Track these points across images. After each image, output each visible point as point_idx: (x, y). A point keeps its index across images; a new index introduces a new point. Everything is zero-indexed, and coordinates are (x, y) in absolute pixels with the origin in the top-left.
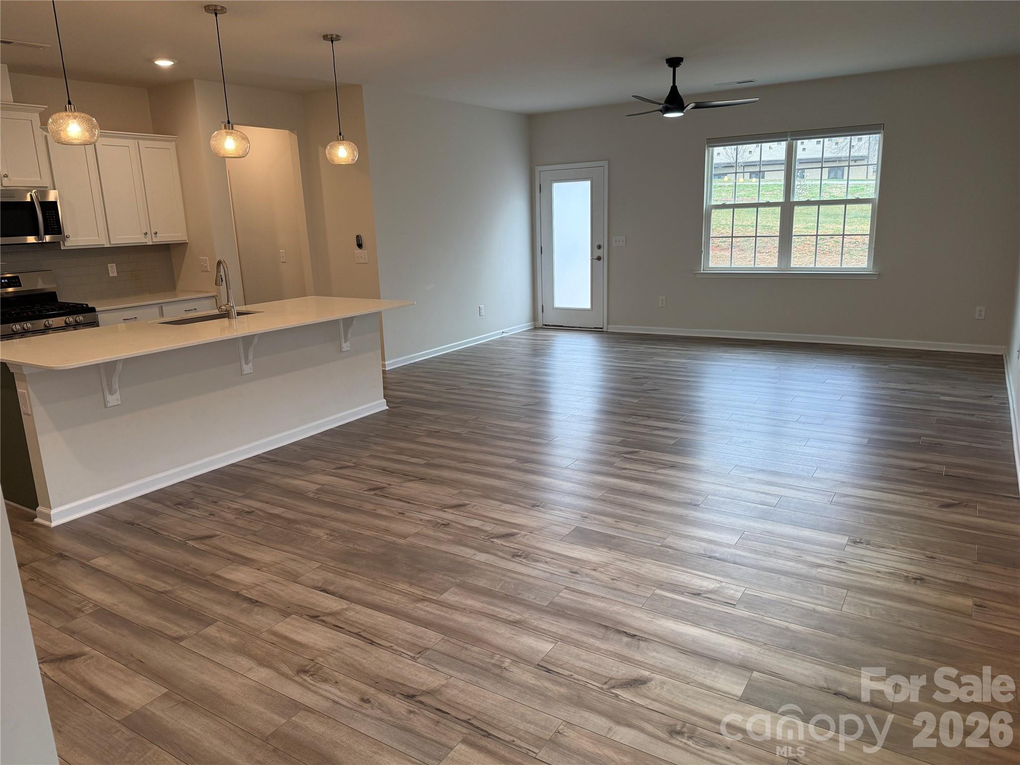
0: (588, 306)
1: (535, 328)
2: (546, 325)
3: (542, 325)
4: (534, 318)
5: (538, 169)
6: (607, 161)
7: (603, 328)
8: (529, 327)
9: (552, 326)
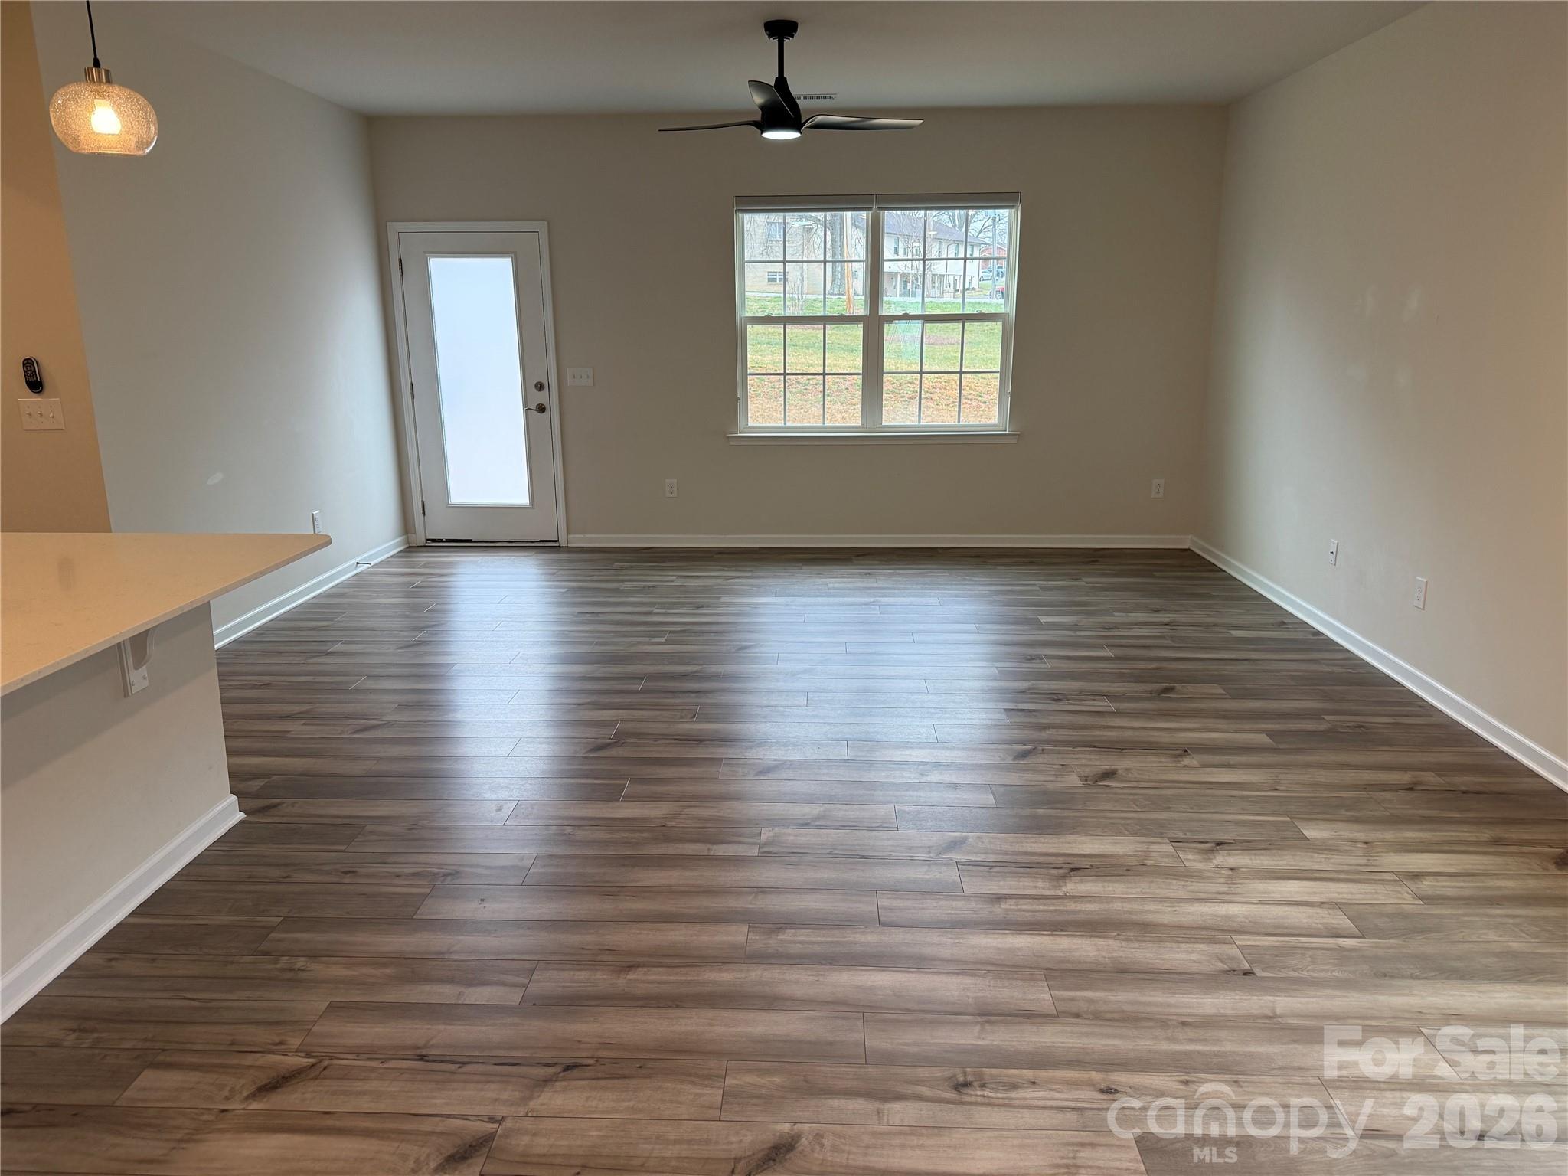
0: (524, 499)
1: (410, 547)
2: (433, 541)
3: (425, 541)
4: (406, 525)
5: (393, 228)
6: (546, 223)
7: (558, 541)
8: (397, 547)
9: (448, 541)
